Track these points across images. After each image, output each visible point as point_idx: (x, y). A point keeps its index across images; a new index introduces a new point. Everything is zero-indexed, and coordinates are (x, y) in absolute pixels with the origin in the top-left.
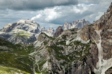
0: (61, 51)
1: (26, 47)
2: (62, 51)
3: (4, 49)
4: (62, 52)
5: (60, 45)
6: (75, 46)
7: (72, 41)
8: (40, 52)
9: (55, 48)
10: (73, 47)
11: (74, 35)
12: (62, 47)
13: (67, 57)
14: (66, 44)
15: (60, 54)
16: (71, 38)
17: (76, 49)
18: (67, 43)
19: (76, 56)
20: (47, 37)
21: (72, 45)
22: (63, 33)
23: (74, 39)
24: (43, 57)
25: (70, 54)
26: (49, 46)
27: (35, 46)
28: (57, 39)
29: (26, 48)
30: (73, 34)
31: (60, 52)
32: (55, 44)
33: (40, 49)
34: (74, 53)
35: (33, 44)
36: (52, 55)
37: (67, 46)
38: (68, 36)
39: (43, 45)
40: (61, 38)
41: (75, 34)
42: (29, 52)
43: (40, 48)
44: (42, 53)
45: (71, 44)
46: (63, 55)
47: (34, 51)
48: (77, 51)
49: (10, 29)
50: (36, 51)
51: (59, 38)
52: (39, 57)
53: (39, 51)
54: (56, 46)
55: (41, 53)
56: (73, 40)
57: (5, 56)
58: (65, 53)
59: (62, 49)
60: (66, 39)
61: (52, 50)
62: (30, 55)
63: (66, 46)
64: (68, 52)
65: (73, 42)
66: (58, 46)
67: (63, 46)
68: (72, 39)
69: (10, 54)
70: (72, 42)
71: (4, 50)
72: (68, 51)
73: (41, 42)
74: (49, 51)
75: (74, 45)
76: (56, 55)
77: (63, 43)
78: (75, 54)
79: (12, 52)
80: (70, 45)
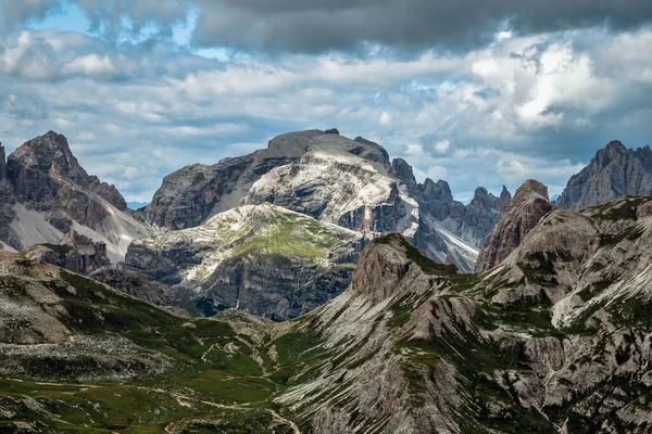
0: (506, 377)
1: (267, 338)
2: (512, 374)
3: (104, 358)
4: (518, 385)
5: (501, 330)
6: (618, 339)
7: (598, 299)
8: (350, 383)
9: (464, 349)
10: (601, 346)
11: (613, 252)
12: (521, 345)
13: (554, 419)
14: (548, 317)
15: (503, 395)
16: (596, 276)
17: (622, 357)
18: (563, 310)
19: (620, 414)
20: (415, 268)
21: (592, 332)
22: (535, 238)
23: (614, 278)
24: (369, 422)
25: (577, 397)
26: (418, 334)
27: (329, 335)
28: (489, 281)
29: (264, 351)
30: (607, 241)
31: (500, 380)
32: (466, 319)
33: (356, 356)
34: (609, 394)
35: (315, 319)
36: (430, 407)
37: (560, 335)
38: (566, 257)
39: (381, 330)
40: (519, 274)
41: (624, 244)
42: (284, 381)
43: (358, 347)
44: (367, 388)
45: (589, 323)
46: (524, 403)
47: (314, 374)
48: (629, 374)
49: (204, 205)
50: (331, 371)
51: (503, 273)
52: (344, 415)
53: (351, 374)
54: (472, 338)
55: (358, 385)
56: (607, 293)
57: (104, 407)
58: (537, 389)
59: (518, 357)
60: (554, 283)
61: (433, 369)
62: (283, 399)
63: (549, 339)
64: (562, 381)
65: (604, 302)
66: (485, 334)
67: (524, 336)
68: (603, 284)
69: (139, 396)
70: (596, 307)
71: (106, 368)
72: (564, 372)
73: (374, 302)
74: (413, 379)
75: (611, 329)
76: (463, 409)
77: (529, 311)
78: (619, 398)
79: (157, 380)
80: (578, 328)
